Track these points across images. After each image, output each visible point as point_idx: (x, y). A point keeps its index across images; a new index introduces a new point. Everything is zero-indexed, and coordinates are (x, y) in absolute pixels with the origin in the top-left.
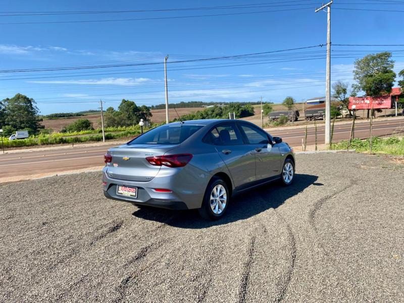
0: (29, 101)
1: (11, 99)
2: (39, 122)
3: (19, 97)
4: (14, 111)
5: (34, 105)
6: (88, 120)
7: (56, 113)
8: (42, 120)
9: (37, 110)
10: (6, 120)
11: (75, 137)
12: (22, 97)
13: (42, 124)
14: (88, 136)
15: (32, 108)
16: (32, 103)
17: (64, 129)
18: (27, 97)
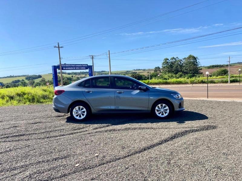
0: (195, 58)
1: (187, 58)
2: (200, 71)
3: (190, 57)
4: (187, 64)
5: (198, 61)
6: (226, 69)
7: (213, 65)
8: (201, 69)
9: (199, 63)
10: (183, 69)
11: (211, 80)
12: (192, 57)
13: (201, 71)
14: (220, 80)
15: (197, 63)
16: (197, 60)
17: (211, 75)
18: (195, 56)
